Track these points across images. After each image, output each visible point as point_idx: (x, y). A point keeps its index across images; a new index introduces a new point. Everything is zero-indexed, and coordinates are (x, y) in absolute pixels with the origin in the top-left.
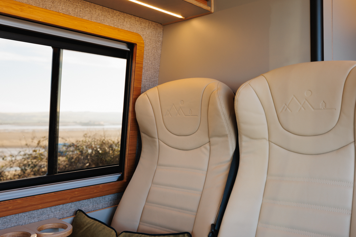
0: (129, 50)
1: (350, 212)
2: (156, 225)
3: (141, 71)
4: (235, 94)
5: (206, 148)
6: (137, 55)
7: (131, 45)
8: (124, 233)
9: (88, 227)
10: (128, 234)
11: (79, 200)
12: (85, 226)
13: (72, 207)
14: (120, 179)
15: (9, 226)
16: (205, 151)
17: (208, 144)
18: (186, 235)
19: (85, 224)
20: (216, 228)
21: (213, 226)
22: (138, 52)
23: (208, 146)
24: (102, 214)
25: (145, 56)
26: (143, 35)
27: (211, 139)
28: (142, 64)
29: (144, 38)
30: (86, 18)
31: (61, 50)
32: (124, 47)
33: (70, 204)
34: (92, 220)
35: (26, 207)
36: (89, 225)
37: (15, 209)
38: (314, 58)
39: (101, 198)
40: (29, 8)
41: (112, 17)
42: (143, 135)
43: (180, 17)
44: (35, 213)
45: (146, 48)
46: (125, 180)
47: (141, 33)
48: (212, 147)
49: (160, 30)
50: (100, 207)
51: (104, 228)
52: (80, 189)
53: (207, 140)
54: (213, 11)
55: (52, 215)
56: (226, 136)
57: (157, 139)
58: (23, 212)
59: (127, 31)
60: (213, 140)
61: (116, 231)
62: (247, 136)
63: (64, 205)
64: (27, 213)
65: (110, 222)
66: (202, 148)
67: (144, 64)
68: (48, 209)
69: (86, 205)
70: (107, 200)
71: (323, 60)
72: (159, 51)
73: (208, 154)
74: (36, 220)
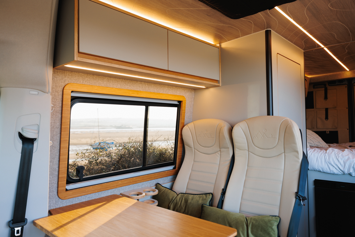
0: (179, 104)
1: (282, 182)
2: (195, 190)
3: (184, 114)
4: (233, 128)
5: (218, 153)
6: (183, 106)
7: (180, 102)
8: (180, 194)
9: (163, 191)
10: (183, 194)
11: (157, 179)
12: (162, 191)
13: (155, 182)
14: (174, 168)
15: (131, 190)
16: (218, 155)
17: (220, 151)
18: (210, 194)
19: (162, 189)
20: (224, 191)
21: (223, 189)
22: (183, 105)
23: (219, 152)
24: (168, 185)
25: (186, 106)
26: (185, 96)
27: (221, 149)
28: (185, 110)
29: (186, 97)
30: (161, 92)
31: (149, 107)
32: (176, 103)
33: (153, 180)
34: (165, 188)
35: (137, 181)
36: (164, 190)
37: (133, 182)
38: (269, 114)
39: (166, 177)
40: (141, 92)
41: (172, 90)
42: (186, 146)
43: (204, 87)
44: (140, 184)
45: (187, 102)
46: (177, 169)
47: (184, 95)
48: (222, 153)
49: (193, 92)
50: (166, 182)
51: (171, 192)
52: (158, 173)
53: (219, 150)
54: (221, 85)
55: (147, 185)
56: (228, 148)
57: (193, 149)
58: (136, 183)
59: (178, 95)
60: (222, 150)
61: (176, 193)
62: (238, 148)
63: (151, 181)
64: (137, 184)
65: (171, 188)
66: (217, 153)
67: (186, 110)
68: (145, 182)
69: (161, 181)
70: (169, 179)
71: (273, 115)
72: (193, 103)
73: (220, 156)
74: (140, 187)
